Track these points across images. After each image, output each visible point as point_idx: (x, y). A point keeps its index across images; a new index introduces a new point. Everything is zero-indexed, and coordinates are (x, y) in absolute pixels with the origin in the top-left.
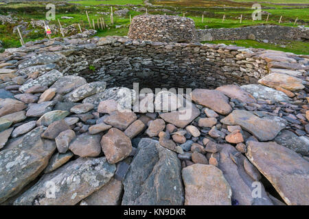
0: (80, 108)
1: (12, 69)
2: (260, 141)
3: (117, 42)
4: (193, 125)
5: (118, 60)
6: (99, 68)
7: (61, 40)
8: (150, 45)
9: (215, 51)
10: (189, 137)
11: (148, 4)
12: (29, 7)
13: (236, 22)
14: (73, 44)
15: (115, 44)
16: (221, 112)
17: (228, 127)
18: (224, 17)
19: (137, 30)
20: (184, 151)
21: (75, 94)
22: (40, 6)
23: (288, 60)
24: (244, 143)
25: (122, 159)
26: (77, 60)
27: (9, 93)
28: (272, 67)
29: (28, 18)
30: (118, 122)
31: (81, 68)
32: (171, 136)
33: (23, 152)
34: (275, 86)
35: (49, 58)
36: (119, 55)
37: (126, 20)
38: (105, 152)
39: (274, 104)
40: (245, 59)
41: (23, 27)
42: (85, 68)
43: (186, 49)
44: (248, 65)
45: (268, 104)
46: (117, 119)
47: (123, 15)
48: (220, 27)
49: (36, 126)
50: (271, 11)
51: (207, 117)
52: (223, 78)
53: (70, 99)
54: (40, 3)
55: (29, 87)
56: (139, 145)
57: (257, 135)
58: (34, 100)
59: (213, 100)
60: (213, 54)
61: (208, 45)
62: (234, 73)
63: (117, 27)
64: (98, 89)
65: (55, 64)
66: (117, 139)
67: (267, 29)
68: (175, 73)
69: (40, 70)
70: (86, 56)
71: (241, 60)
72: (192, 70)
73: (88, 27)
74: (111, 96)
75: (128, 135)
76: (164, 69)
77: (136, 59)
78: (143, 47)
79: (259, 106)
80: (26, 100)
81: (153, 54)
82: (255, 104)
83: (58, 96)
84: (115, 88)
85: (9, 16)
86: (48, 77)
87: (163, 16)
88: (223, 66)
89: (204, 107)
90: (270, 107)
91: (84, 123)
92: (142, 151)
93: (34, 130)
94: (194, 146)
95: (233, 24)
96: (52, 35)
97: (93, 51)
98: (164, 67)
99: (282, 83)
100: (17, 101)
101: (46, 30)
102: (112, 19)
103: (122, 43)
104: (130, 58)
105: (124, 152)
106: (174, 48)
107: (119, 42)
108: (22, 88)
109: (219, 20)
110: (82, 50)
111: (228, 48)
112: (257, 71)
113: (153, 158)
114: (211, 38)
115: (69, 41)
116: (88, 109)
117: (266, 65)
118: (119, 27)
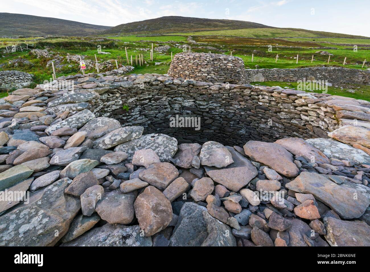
0: (111, 157)
1: (41, 106)
2: (342, 218)
3: (156, 80)
4: (249, 188)
5: (156, 100)
6: (133, 108)
7: (96, 76)
8: (193, 85)
9: (270, 94)
10: (245, 205)
11: (191, 41)
12: (67, 42)
13: (291, 62)
14: (109, 82)
15: (154, 83)
16: (284, 173)
17: (296, 194)
18: (277, 56)
19: (179, 68)
20: (240, 224)
21: (107, 139)
22: (78, 41)
23: (362, 110)
24: (321, 220)
25: (159, 230)
26: (111, 99)
27: (34, 135)
28: (343, 117)
29: (65, 52)
30: (156, 178)
31: (114, 107)
32: (222, 201)
33: (42, 211)
34: (351, 141)
35: (82, 96)
36: (157, 94)
37: (167, 57)
38: (139, 219)
39: (353, 167)
40: (307, 105)
41: (57, 61)
42: (118, 107)
43: (235, 90)
44: (311, 113)
45: (345, 166)
46: (155, 174)
47: (163, 52)
48: (272, 67)
49: (59, 178)
50: (332, 51)
51: (266, 178)
52: (280, 126)
53: (101, 145)
54: (78, 39)
55: (57, 129)
56: (182, 212)
57: (337, 210)
58: (61, 144)
59: (273, 156)
60: (267, 97)
61: (261, 88)
62: (294, 121)
63: (156, 64)
64: (134, 135)
65: (88, 104)
66: (155, 202)
67: (330, 72)
68: (221, 117)
69: (71, 109)
70: (121, 94)
71: (302, 106)
72: (241, 115)
73: (125, 63)
74: (149, 144)
75: (168, 196)
76: (207, 112)
77: (176, 100)
78: (184, 87)
79: (334, 168)
80: (51, 144)
81: (195, 95)
82: (329, 165)
83: (88, 141)
84: (153, 135)
85: (46, 50)
86: (79, 118)
87: (208, 55)
88: (280, 112)
89: (262, 164)
90: (349, 170)
91: (115, 177)
92: (185, 220)
93: (57, 182)
94: (253, 219)
95: (288, 65)
96: (86, 70)
97: (129, 89)
98: (207, 110)
99: (361, 138)
100: (42, 145)
101: (81, 65)
102: (151, 56)
103: (161, 82)
104: (169, 99)
105: (163, 220)
106: (220, 89)
107: (159, 81)
108: (49, 130)
109: (272, 59)
110: (117, 88)
111: (285, 91)
112: (323, 120)
113: (200, 232)
114: (262, 79)
115: (104, 78)
116: (121, 159)
117: (335, 114)
118: (159, 64)
